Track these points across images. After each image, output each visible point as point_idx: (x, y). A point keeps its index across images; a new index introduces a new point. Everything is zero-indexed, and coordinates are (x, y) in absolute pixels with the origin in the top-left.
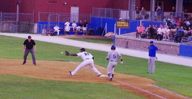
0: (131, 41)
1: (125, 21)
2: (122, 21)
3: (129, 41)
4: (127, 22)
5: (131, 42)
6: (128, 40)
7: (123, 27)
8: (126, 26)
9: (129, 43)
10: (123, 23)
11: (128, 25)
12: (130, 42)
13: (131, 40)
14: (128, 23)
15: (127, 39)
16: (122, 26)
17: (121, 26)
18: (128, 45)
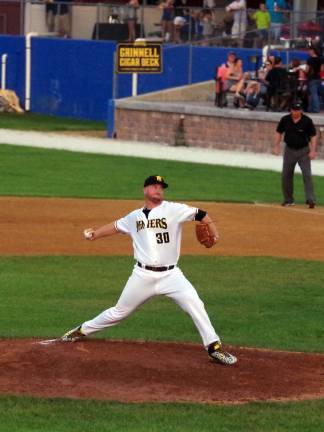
0: (197, 119)
1: (148, 47)
2: (136, 47)
3: (189, 119)
4: (155, 50)
5: (199, 123)
6: (182, 117)
7: (141, 67)
8: (152, 65)
9: (188, 129)
10: (142, 52)
11: (159, 61)
12: (193, 124)
13: (201, 116)
14: (158, 52)
15: (180, 114)
16: (138, 64)
17: (133, 64)
18: (186, 135)
